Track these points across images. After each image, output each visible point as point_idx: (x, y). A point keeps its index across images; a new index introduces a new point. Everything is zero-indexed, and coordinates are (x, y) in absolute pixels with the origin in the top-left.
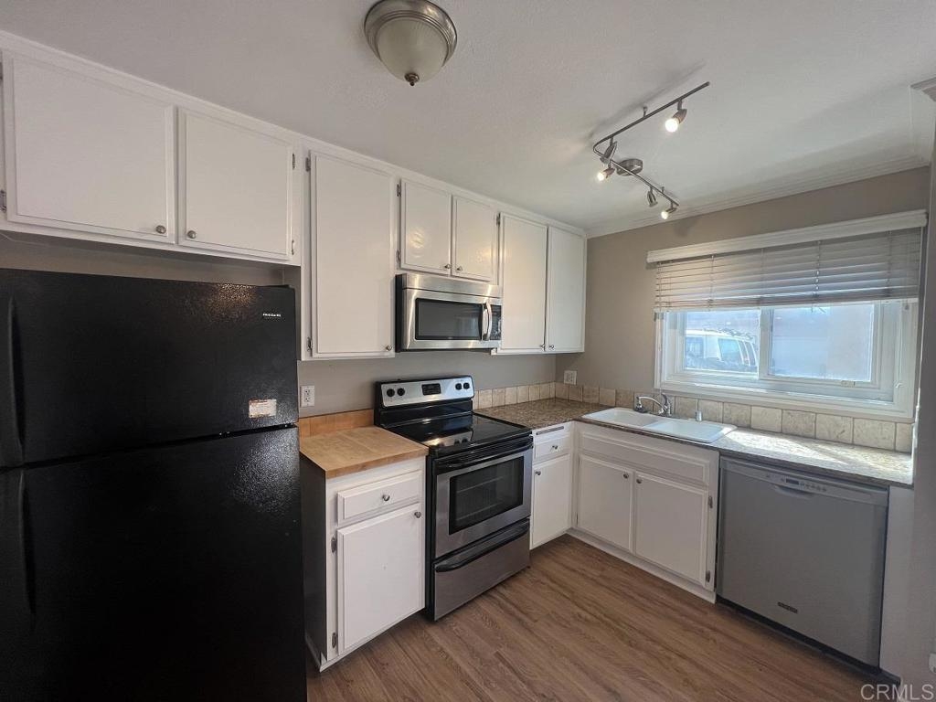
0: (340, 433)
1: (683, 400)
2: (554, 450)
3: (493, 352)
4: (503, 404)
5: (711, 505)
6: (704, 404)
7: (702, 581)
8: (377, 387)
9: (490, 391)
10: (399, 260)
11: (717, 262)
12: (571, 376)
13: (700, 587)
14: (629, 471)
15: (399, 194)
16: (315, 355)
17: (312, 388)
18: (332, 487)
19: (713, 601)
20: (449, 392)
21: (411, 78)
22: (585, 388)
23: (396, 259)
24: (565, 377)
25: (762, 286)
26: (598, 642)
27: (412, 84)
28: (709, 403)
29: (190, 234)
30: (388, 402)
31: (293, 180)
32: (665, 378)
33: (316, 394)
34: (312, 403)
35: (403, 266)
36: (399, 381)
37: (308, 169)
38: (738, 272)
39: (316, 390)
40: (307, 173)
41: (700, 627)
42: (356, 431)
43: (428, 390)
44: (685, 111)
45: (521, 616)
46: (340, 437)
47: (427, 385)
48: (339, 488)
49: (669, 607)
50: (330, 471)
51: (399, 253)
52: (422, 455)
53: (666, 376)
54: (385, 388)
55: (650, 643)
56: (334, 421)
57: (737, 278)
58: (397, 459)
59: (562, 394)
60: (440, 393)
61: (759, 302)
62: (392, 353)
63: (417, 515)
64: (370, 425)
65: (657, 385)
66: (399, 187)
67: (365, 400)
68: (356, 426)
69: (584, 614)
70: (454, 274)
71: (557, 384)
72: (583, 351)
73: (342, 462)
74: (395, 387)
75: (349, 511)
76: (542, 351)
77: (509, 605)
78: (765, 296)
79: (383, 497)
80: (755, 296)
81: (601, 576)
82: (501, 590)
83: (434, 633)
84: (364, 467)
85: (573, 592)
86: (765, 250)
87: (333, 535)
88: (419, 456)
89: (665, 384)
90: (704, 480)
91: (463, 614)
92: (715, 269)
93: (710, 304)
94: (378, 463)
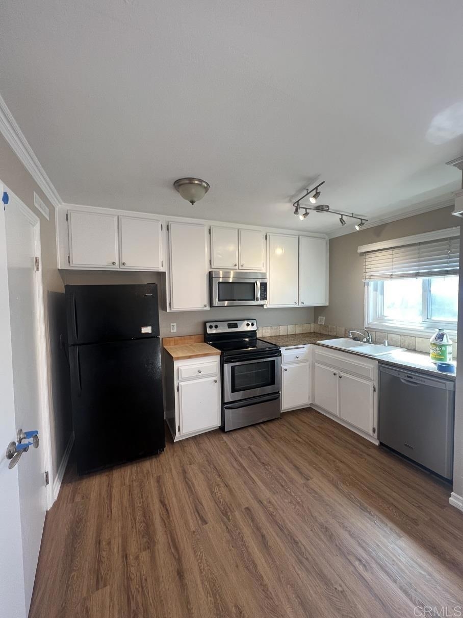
0: (187, 345)
1: (381, 334)
2: (297, 359)
3: (265, 307)
4: (278, 335)
5: (374, 391)
6: (390, 335)
7: (371, 432)
8: (205, 324)
9: (270, 327)
10: (211, 264)
11: (396, 251)
12: (322, 320)
13: (369, 435)
14: (337, 372)
15: (210, 233)
16: (172, 309)
17: (175, 324)
18: (177, 365)
19: (377, 443)
20: (243, 327)
21: (192, 202)
22: (329, 326)
23: (209, 263)
24: (319, 321)
25: (419, 266)
26: (299, 450)
27: (193, 204)
28: (393, 335)
29: (124, 264)
30: (209, 331)
31: (161, 235)
32: (371, 320)
33: (177, 327)
34: (175, 331)
35: (212, 267)
36: (216, 321)
37: (168, 229)
38: (407, 257)
39: (177, 325)
40: (167, 232)
41: (361, 453)
42: (194, 344)
43: (230, 326)
44: (320, 192)
45: (266, 435)
46: (187, 347)
47: (230, 324)
48: (180, 365)
49: (348, 443)
50: (176, 358)
51: (210, 261)
52: (218, 355)
53: (370, 319)
54: (208, 325)
55: (328, 455)
56: (185, 339)
57: (407, 261)
58: (205, 355)
59: (317, 331)
60: (237, 327)
61: (417, 275)
62: (208, 308)
63: (216, 381)
64: (202, 342)
65: (366, 325)
66: (210, 230)
67: (200, 330)
68: (195, 342)
69: (299, 439)
70: (240, 268)
71: (315, 324)
72: (327, 305)
73: (181, 355)
74: (213, 324)
75: (184, 375)
76: (296, 306)
77: (264, 432)
78: (420, 271)
79: (199, 371)
80: (415, 272)
81: (319, 427)
82: (263, 425)
83: (225, 437)
84: (190, 357)
85: (299, 431)
86: (420, 244)
87: (177, 385)
88: (216, 355)
89: (370, 324)
90: (370, 376)
91: (240, 431)
92: (394, 256)
93: (391, 276)
94: (197, 356)
